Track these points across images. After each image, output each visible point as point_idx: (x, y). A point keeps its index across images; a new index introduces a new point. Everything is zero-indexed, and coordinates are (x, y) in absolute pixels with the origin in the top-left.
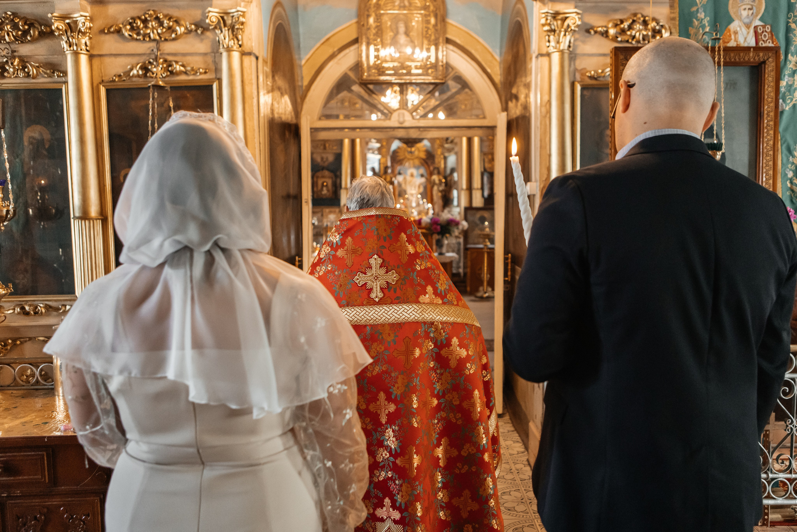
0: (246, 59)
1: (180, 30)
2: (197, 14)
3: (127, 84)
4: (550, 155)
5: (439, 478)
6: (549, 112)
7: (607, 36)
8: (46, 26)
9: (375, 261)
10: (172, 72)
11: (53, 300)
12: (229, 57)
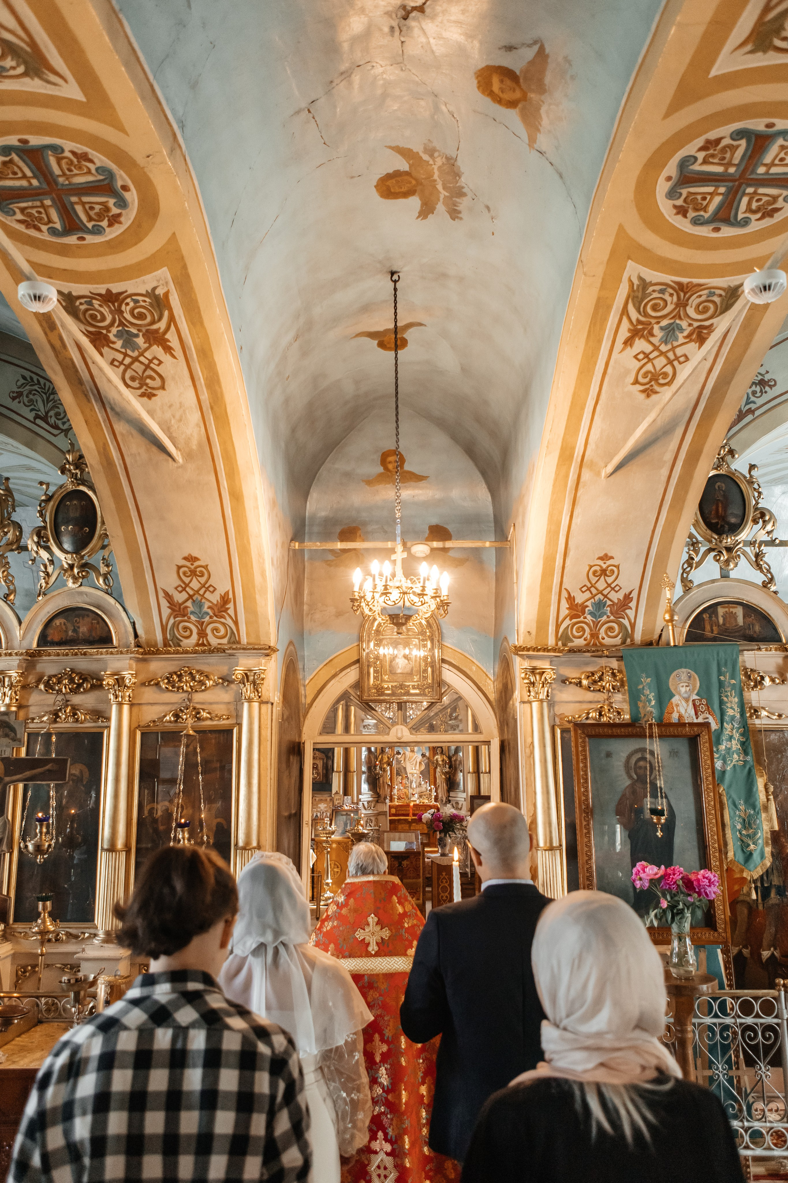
0: (264, 707)
1: (209, 683)
2: (224, 669)
3: (160, 728)
4: (535, 793)
5: (424, 1114)
6: (532, 752)
7: (581, 686)
8: (97, 680)
9: (372, 919)
10: (199, 719)
11: (74, 928)
12: (250, 708)
